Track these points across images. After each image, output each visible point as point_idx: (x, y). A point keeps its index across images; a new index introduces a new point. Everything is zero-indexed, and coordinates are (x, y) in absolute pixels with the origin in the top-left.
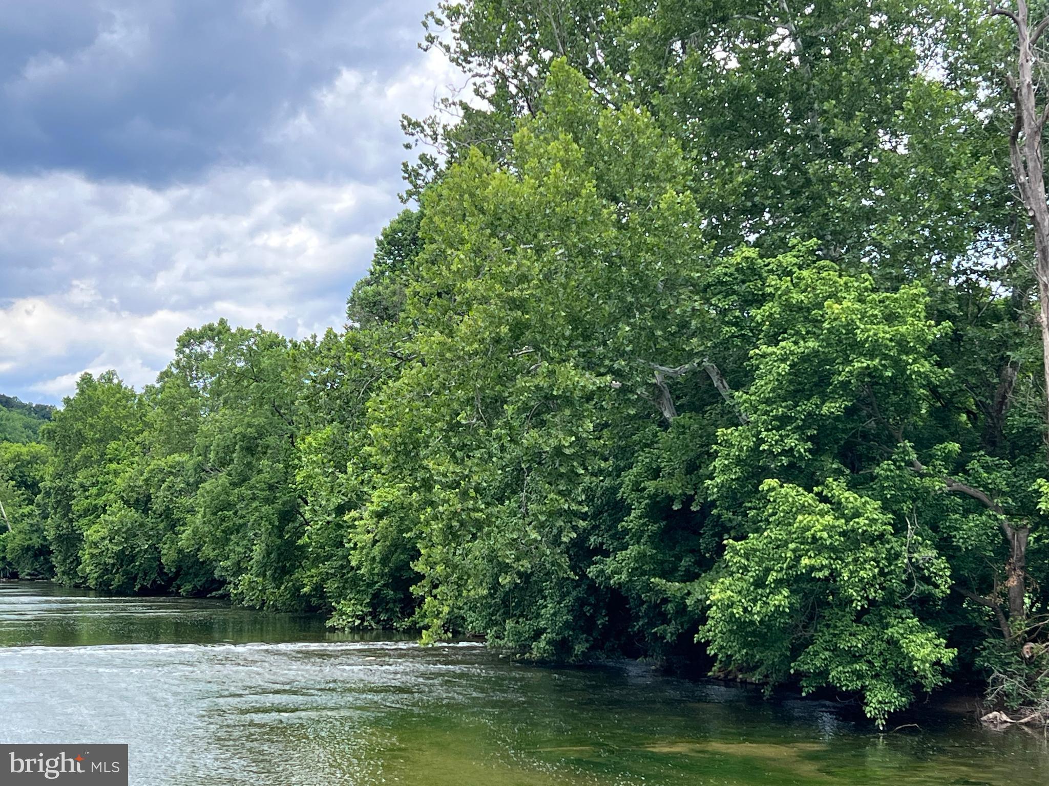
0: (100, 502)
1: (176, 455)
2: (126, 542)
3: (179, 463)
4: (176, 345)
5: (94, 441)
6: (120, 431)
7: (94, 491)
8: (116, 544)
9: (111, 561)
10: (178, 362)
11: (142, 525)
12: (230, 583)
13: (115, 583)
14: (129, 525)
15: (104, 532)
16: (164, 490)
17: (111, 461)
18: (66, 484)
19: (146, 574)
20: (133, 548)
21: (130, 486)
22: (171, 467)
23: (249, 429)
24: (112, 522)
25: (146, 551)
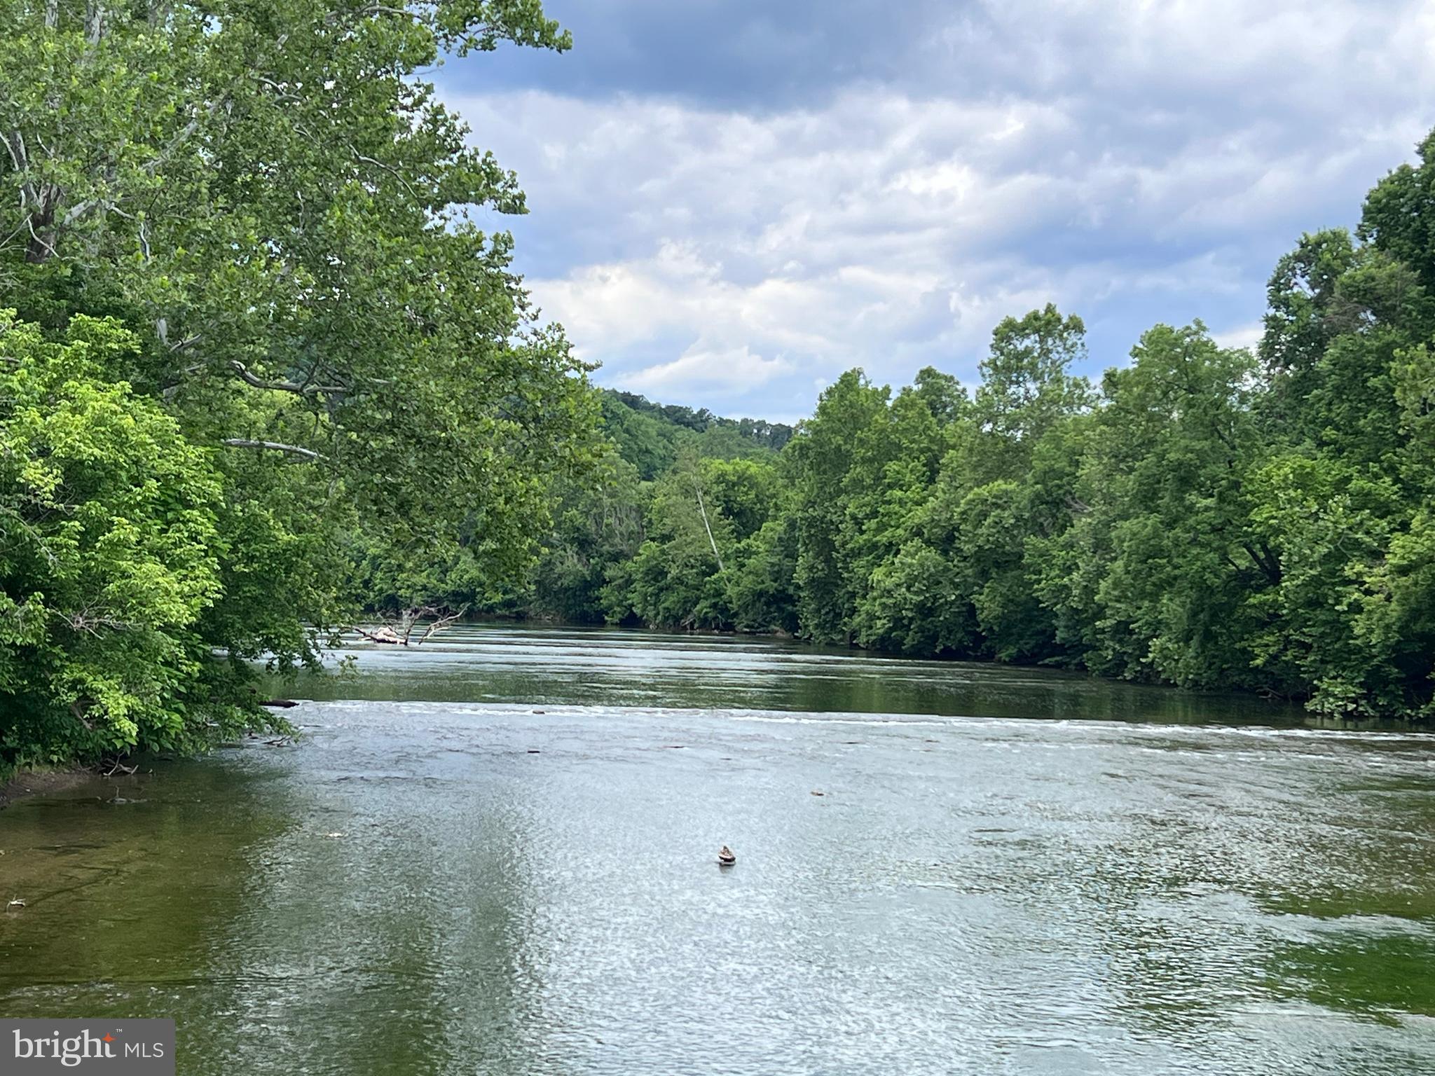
0: (883, 538)
1: (1000, 482)
2: (927, 591)
3: (1006, 492)
4: (991, 339)
5: (864, 461)
6: (899, 447)
7: (873, 523)
8: (916, 593)
9: (910, 615)
10: (994, 362)
11: (947, 569)
12: (1107, 648)
13: (909, 642)
14: (932, 570)
15: (899, 577)
16: (989, 526)
17: (890, 486)
18: (821, 513)
19: (950, 632)
20: (935, 598)
21: (933, 520)
22: (995, 497)
23: (1189, 455)
24: (910, 566)
25: (952, 603)
